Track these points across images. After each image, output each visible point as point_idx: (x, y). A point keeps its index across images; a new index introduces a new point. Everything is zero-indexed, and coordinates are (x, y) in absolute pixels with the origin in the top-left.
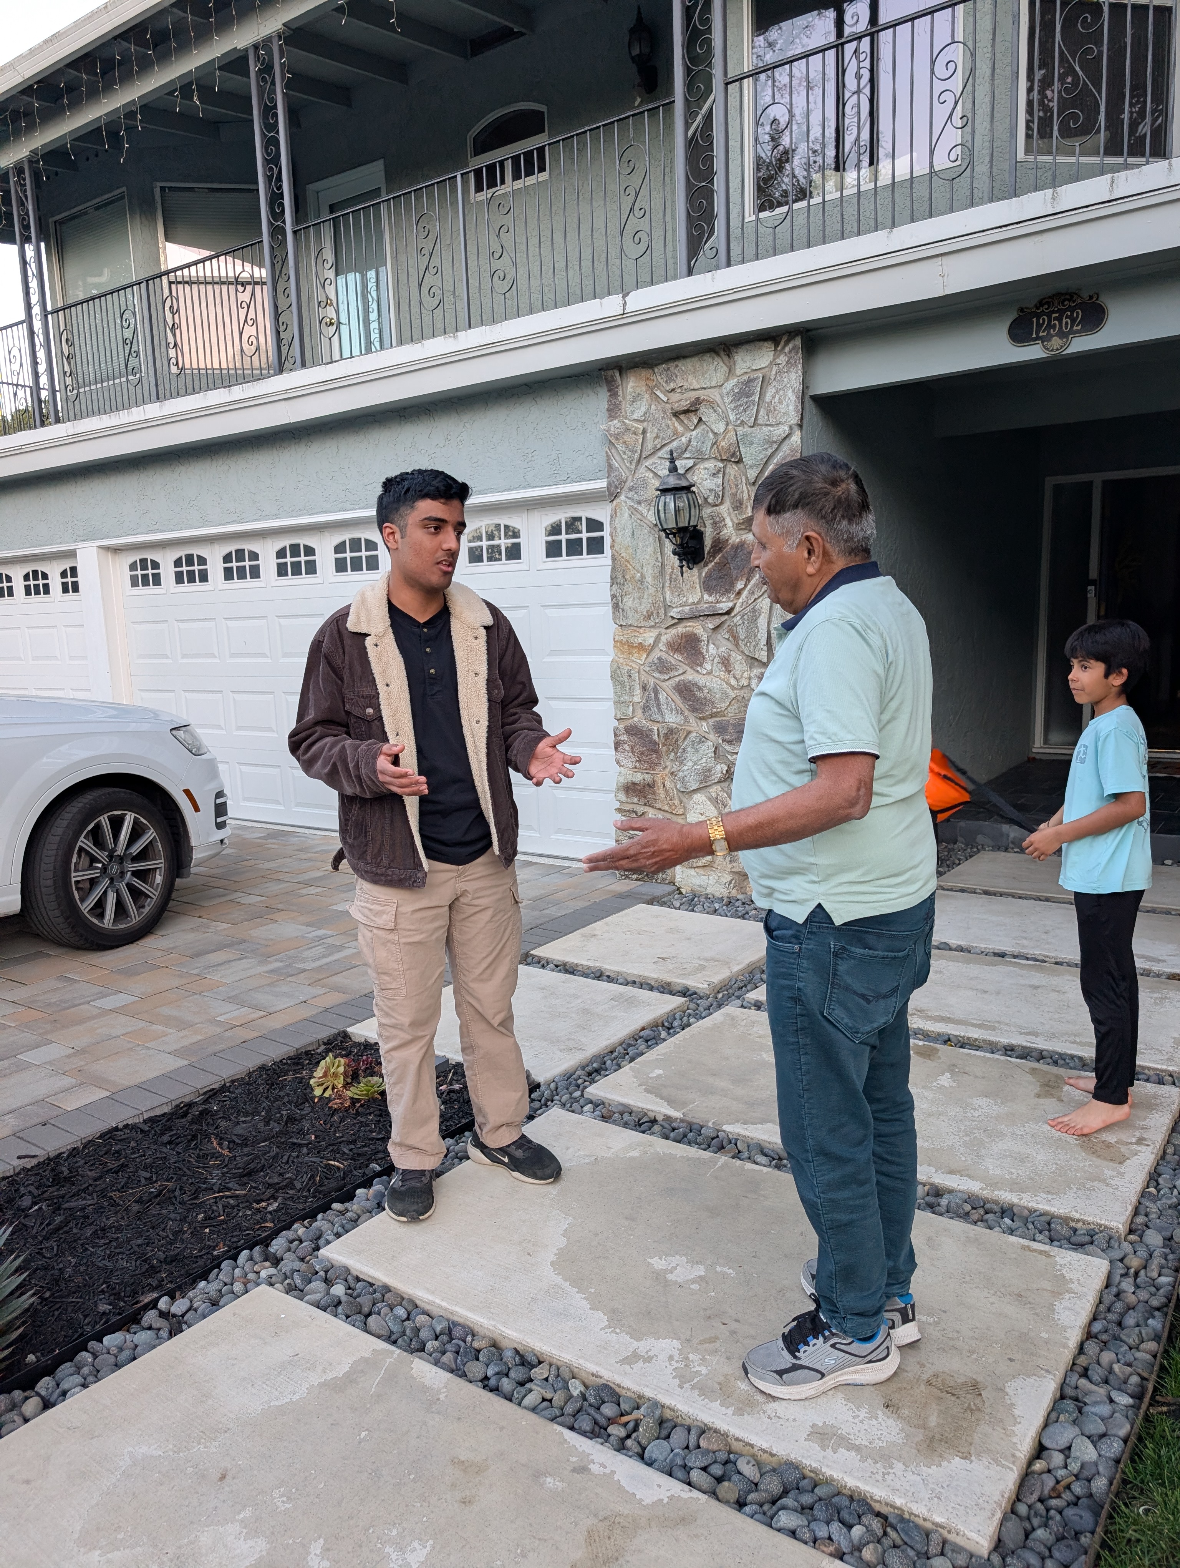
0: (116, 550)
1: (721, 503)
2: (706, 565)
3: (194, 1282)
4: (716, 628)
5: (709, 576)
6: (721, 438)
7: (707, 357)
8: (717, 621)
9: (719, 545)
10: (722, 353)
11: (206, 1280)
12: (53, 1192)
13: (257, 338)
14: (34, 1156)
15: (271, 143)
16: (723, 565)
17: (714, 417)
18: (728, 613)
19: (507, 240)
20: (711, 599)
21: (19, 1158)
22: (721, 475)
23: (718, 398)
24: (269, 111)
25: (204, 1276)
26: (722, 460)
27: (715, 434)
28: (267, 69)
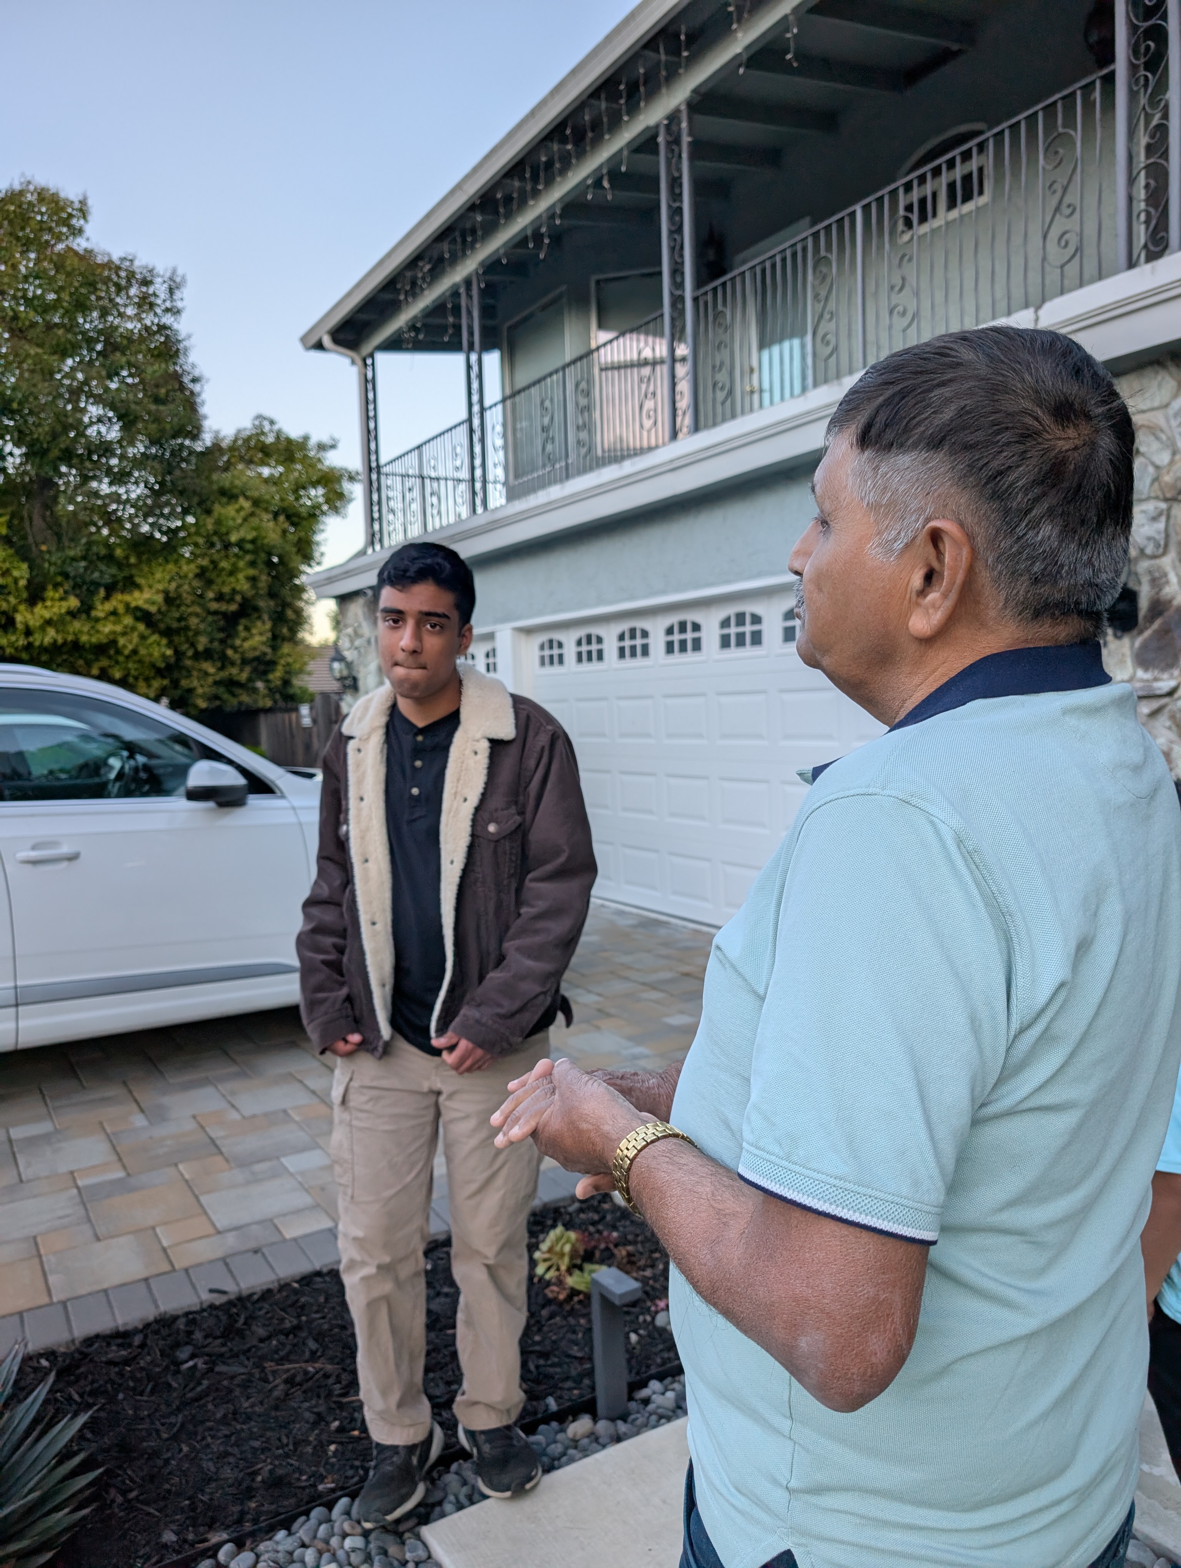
0: (529, 631)
1: (1164, 553)
2: (1141, 632)
3: (271, 1530)
4: (1154, 714)
5: (1145, 646)
6: (1164, 471)
7: (1149, 372)
8: (1155, 704)
9: (1158, 608)
10: (1169, 363)
11: (288, 1529)
12: (216, 1346)
13: (655, 411)
14: (224, 1292)
15: (676, 212)
16: (1165, 632)
17: (1156, 445)
18: (1171, 693)
19: (910, 270)
20: (1148, 676)
21: (212, 1291)
22: (1163, 519)
23: (1162, 422)
24: (675, 183)
25: (287, 1525)
26: (1166, 500)
27: (1157, 467)
28: (675, 141)
